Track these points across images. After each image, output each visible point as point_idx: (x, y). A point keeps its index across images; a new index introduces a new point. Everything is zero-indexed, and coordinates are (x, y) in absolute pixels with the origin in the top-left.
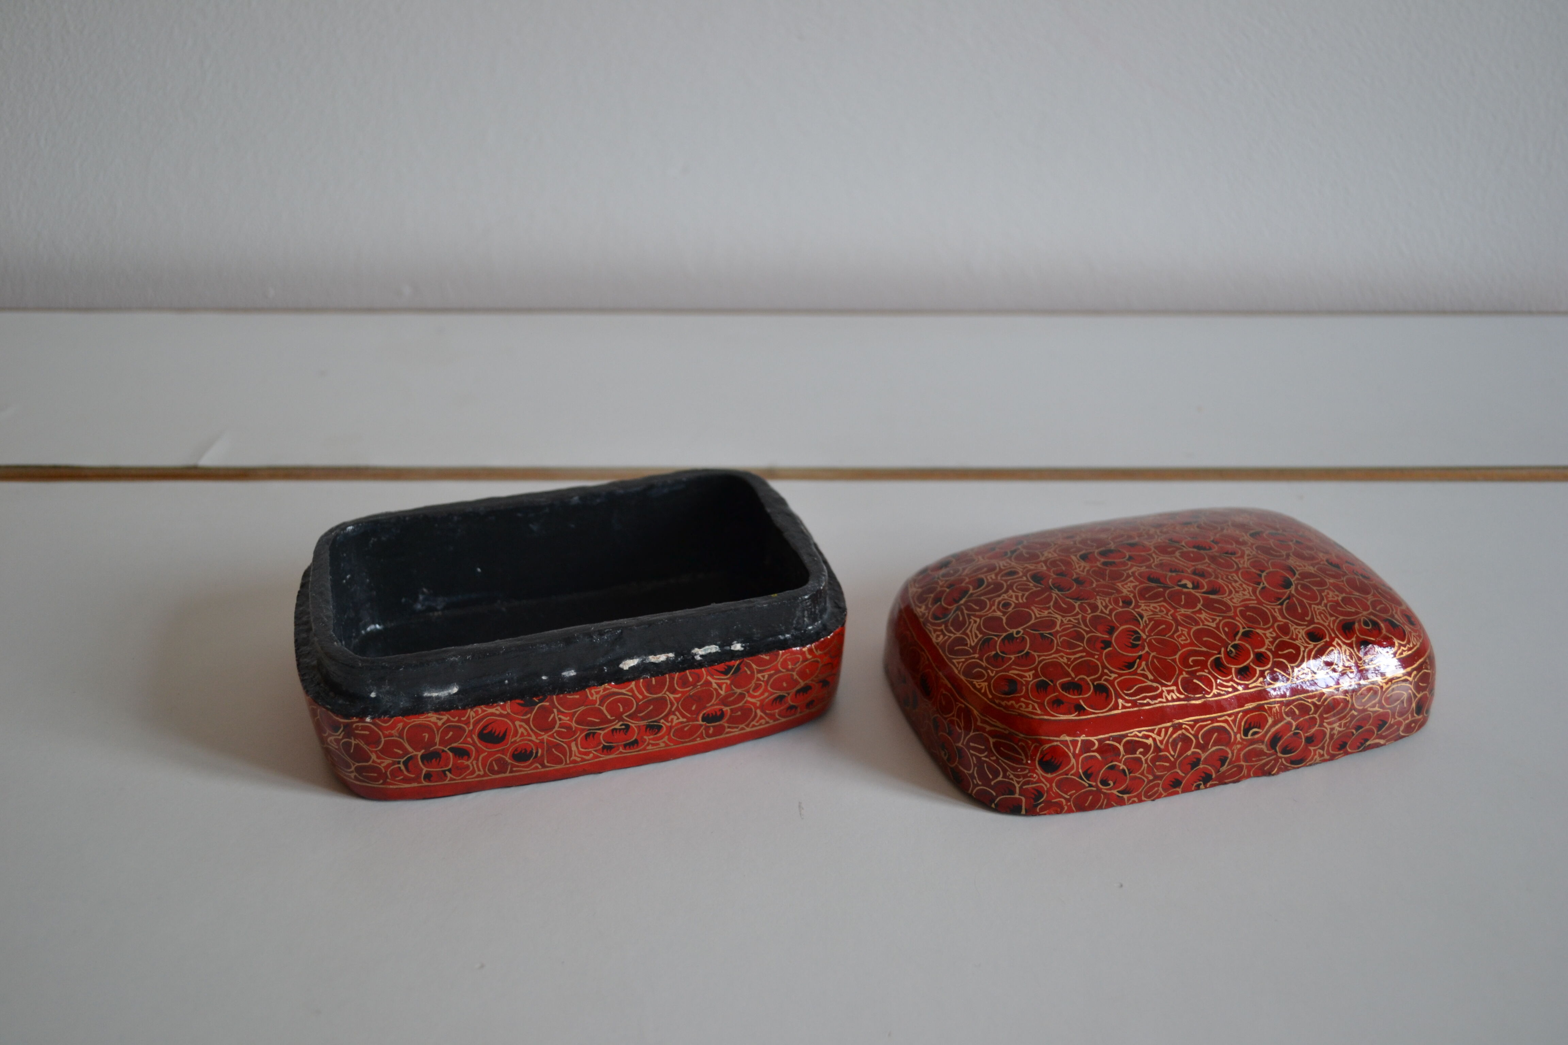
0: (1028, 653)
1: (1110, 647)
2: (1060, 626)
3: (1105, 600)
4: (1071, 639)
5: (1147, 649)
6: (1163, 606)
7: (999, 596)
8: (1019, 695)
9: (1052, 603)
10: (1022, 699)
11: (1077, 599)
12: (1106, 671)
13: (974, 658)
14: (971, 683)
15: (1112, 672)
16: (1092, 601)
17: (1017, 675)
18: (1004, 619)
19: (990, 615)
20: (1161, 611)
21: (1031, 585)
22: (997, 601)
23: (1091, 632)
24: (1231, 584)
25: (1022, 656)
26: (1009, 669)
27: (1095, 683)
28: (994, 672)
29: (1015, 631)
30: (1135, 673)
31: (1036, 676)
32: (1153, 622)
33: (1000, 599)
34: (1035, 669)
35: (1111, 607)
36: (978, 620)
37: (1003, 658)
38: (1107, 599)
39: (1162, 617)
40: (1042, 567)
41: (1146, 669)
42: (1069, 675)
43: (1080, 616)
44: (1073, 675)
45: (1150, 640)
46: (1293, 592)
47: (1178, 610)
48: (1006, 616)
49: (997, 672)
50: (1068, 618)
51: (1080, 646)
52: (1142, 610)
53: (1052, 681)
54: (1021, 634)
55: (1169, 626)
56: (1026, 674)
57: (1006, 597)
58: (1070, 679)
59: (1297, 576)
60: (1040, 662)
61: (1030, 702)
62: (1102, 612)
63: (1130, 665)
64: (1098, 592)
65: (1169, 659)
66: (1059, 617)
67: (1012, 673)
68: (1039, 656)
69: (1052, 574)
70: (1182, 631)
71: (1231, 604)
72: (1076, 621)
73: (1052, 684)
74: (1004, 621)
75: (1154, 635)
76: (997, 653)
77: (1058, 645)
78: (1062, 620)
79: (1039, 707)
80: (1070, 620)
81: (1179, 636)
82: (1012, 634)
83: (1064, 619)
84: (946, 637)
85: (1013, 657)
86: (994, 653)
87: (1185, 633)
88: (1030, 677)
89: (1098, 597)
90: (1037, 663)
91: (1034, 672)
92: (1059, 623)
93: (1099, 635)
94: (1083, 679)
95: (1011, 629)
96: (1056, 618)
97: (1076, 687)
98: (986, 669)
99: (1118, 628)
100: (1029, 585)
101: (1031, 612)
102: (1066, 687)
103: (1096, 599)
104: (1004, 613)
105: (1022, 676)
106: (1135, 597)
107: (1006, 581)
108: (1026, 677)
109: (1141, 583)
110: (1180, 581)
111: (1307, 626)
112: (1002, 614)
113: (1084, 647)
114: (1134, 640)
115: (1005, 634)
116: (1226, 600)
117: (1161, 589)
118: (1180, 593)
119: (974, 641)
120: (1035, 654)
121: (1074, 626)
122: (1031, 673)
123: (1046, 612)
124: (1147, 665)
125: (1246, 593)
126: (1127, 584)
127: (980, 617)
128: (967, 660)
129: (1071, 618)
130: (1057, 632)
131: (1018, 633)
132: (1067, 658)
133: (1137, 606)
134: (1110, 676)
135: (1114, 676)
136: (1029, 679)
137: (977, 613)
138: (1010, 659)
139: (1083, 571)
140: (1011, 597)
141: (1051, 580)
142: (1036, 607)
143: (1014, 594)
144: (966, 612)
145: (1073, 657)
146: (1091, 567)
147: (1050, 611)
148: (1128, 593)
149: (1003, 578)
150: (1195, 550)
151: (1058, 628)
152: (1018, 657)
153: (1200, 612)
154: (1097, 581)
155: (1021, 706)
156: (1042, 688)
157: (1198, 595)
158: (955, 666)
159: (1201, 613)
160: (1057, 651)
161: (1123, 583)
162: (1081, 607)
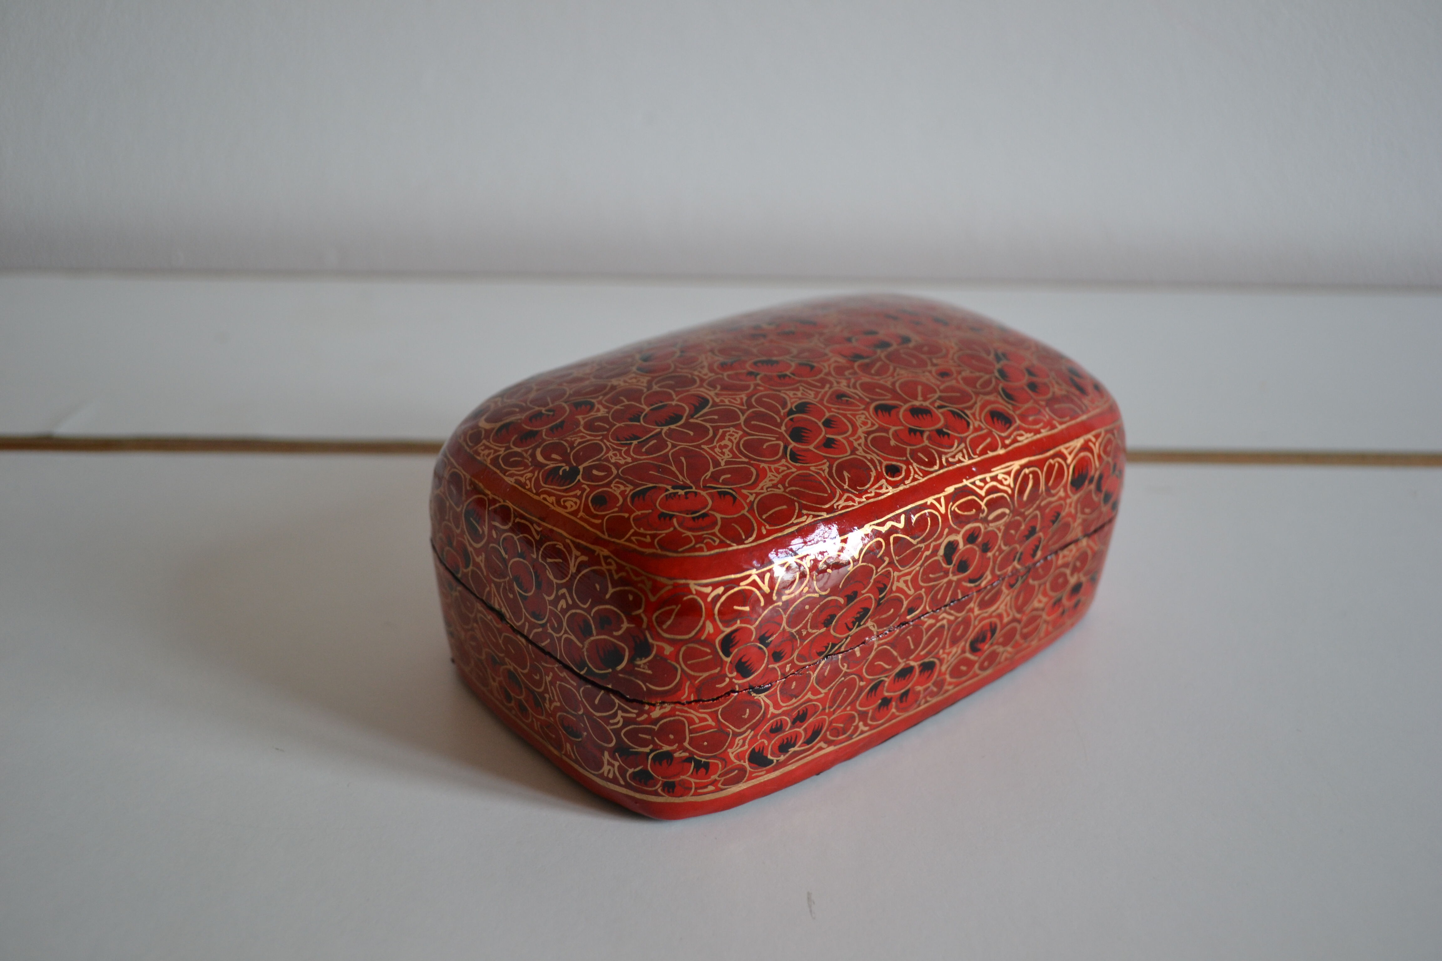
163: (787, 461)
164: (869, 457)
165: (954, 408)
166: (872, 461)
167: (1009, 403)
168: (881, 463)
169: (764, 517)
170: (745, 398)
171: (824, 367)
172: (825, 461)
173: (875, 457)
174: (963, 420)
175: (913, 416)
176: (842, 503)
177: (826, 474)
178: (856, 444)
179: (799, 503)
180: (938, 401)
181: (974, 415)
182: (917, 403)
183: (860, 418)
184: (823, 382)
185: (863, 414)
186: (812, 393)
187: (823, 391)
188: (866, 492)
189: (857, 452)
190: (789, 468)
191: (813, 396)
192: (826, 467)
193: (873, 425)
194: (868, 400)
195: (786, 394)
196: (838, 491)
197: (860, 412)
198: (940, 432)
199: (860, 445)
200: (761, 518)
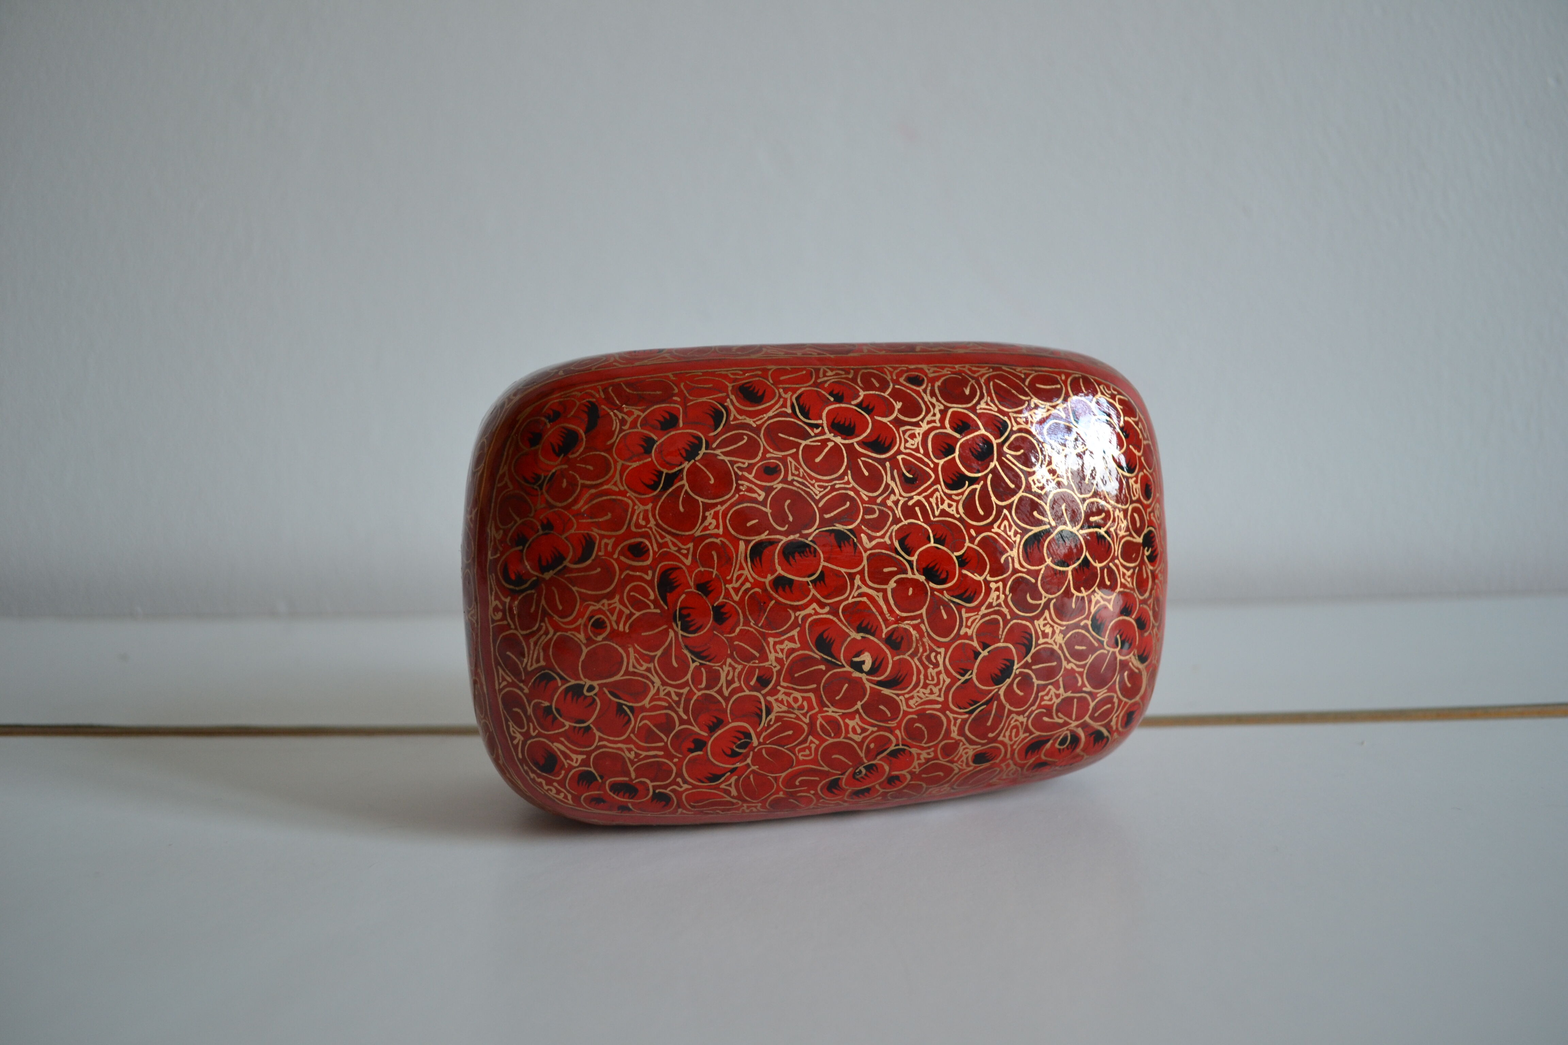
0: (588, 728)
1: (701, 750)
2: (652, 700)
3: (734, 669)
4: (654, 726)
5: (749, 761)
6: (808, 699)
7: (598, 599)
8: (553, 778)
9: (659, 653)
10: (555, 784)
11: (698, 655)
12: (679, 780)
13: (522, 690)
14: (507, 721)
15: (685, 782)
16: (716, 666)
17: (562, 752)
18: (585, 651)
19: (569, 634)
20: (801, 708)
21: (652, 597)
22: (591, 608)
23: (688, 722)
24: (926, 668)
25: (580, 728)
26: (555, 738)
27: (657, 791)
28: (537, 731)
29: (589, 683)
30: (717, 787)
31: (585, 763)
32: (779, 723)
33: (598, 606)
34: (589, 754)
35: (736, 685)
36: (551, 631)
37: (555, 718)
38: (739, 668)
39: (798, 718)
40: (686, 556)
41: (733, 785)
42: (628, 774)
43: (685, 691)
44: (633, 775)
45: (761, 750)
46: (1001, 692)
47: (825, 709)
48: (589, 648)
49: (539, 735)
50: (669, 689)
51: (662, 740)
52: (777, 700)
53: (601, 777)
54: (592, 694)
55: (798, 730)
56: (574, 756)
57: (605, 608)
58: (627, 779)
59: (1028, 658)
60: (598, 748)
61: (563, 790)
62: (720, 692)
63: (715, 777)
64: (734, 648)
65: (770, 776)
66: (658, 682)
67: (556, 746)
68: (601, 739)
69: (692, 584)
70: (812, 742)
71: (903, 707)
72: (676, 699)
73: (600, 781)
74: (583, 657)
75: (769, 744)
76: (550, 707)
77: (633, 731)
78: (658, 689)
79: (572, 799)
80: (668, 694)
81: (803, 750)
82: (583, 686)
83: (662, 688)
84: (505, 622)
85: (568, 724)
86: (547, 704)
87: (813, 746)
88: (576, 762)
89: (729, 660)
90: (593, 747)
91: (584, 757)
92: (653, 692)
93: (696, 729)
94: (645, 783)
95: (585, 677)
96: (653, 683)
97: (629, 789)
98: (529, 719)
99: (729, 723)
100: (647, 595)
101: (624, 655)
102: (616, 788)
103: (725, 663)
104: (590, 641)
105: (567, 757)
106: (779, 673)
107: (623, 567)
108: (572, 760)
109: (805, 645)
110: (858, 655)
111: (983, 745)
112: (585, 641)
113: (666, 743)
114: (739, 747)
115: (573, 682)
116: (901, 700)
117: (823, 667)
118: (847, 677)
119: (531, 665)
120: (598, 734)
121: (670, 707)
122: (581, 757)
123: (645, 665)
124: (737, 781)
125: (936, 690)
126: (782, 642)
127: (557, 628)
128: (512, 684)
129: (672, 690)
130: (643, 709)
131: (591, 688)
132: (636, 753)
133: (774, 692)
134: (681, 787)
135: (686, 786)
136: (574, 764)
137: (556, 618)
138: (563, 725)
139: (737, 590)
140: (612, 611)
141: (683, 596)
142: (636, 651)
143: (619, 606)
144: (543, 602)
145: (644, 754)
146: (756, 584)
147: (651, 665)
148: (775, 664)
149: (622, 558)
150: (922, 578)
151: (646, 702)
152: (575, 727)
153: (851, 716)
154: (747, 623)
155: (551, 790)
156: (585, 779)
157: (868, 685)
158: (498, 679)
159: (853, 718)
160: (628, 741)
161: (777, 640)
162: (697, 671)
163: (1012, 426)
164: (934, 400)
165: (801, 421)
166: (933, 394)
167: (727, 409)
168: (925, 391)
169: (1059, 386)
170: (996, 525)
171: (891, 538)
172: (978, 411)
173: (927, 398)
174: (801, 404)
175: (854, 426)
176: (983, 371)
177: (986, 398)
178: (938, 416)
179: (1024, 384)
180: (813, 434)
181: (784, 405)
182: (839, 440)
183: (912, 445)
184: (908, 511)
185: (906, 448)
186: (933, 500)
187: (921, 498)
188: (953, 373)
189: (942, 407)
190: (1015, 418)
191: (937, 494)
192: (983, 405)
193: (904, 432)
194: (888, 464)
195: (958, 512)
196: (982, 381)
197: (908, 451)
198: (839, 399)
199: (934, 415)
200: (1061, 386)
